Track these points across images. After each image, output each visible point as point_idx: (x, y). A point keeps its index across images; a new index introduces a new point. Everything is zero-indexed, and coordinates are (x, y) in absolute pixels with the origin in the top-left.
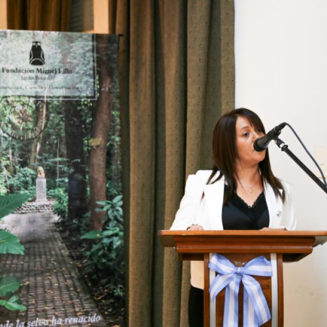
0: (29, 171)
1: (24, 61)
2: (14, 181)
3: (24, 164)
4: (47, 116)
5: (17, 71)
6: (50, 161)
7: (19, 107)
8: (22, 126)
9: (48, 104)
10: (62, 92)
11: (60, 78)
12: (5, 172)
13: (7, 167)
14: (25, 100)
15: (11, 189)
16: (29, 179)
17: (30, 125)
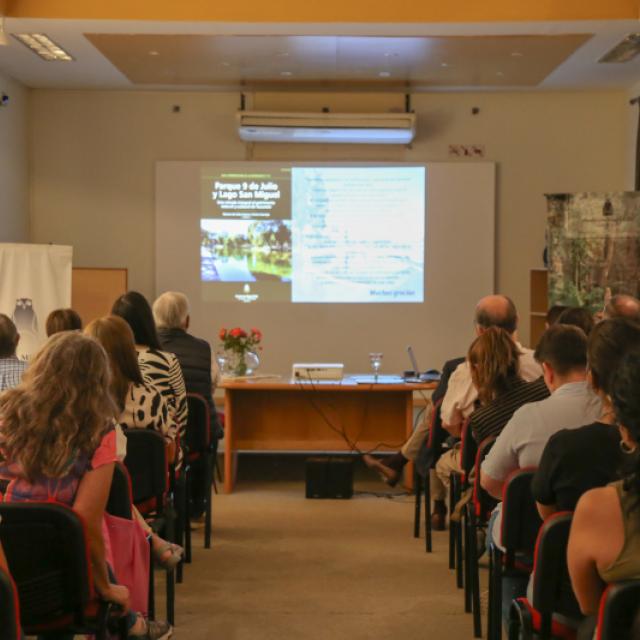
0: (600, 290)
1: (599, 214)
2: (589, 297)
3: (596, 286)
4: (614, 253)
5: (593, 221)
6: (616, 283)
7: (594, 246)
8: (596, 259)
9: (615, 244)
10: (625, 234)
11: (623, 224)
12: (583, 291)
13: (585, 287)
14: (598, 240)
15: (587, 303)
16: (600, 296)
17: (602, 258)
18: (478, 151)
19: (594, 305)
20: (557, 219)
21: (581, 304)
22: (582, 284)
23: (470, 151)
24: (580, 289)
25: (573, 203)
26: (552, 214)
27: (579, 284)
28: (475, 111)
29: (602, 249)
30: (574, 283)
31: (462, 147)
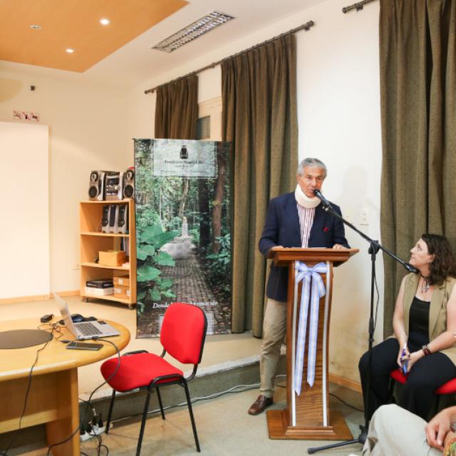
0: (178, 219)
1: (177, 156)
2: (170, 225)
3: (176, 215)
4: (189, 188)
5: (173, 162)
6: (190, 214)
7: (173, 183)
8: (175, 193)
9: (189, 181)
10: (197, 174)
11: (196, 166)
12: (165, 219)
13: (166, 216)
14: (177, 178)
15: (168, 229)
16: (178, 224)
17: (180, 193)
18: (35, 117)
19: (174, 231)
20: (143, 160)
21: (164, 230)
22: (164, 214)
23: (29, 116)
24: (162, 218)
25: (156, 146)
26: (139, 155)
27: (162, 213)
28: (33, 88)
29: (179, 185)
30: (158, 213)
31: (23, 113)
